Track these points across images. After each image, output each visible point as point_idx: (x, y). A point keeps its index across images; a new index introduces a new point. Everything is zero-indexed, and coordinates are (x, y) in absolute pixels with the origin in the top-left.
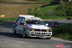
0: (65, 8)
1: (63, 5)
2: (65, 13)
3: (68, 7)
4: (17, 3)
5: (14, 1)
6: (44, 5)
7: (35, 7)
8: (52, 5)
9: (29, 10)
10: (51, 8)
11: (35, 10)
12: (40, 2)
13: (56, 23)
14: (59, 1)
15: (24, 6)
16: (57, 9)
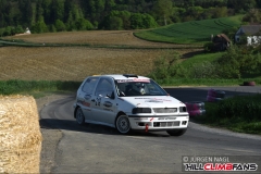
0: (238, 59)
1: (234, 53)
2: (237, 71)
3: (246, 57)
4: (131, 48)
5: (122, 43)
6: (190, 51)
7: (171, 56)
8: (210, 52)
9: (157, 63)
10: (205, 59)
11: (171, 62)
13: (215, 94)
15: (146, 54)
16: (220, 61)
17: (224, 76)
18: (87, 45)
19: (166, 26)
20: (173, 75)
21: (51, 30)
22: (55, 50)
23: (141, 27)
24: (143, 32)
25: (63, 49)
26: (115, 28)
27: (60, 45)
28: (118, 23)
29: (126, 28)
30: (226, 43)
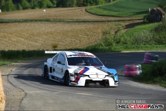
4: (83, 22)
5: (78, 18)
6: (132, 22)
7: (116, 27)
8: (148, 23)
9: (105, 33)
10: (144, 29)
11: (116, 32)
12: (126, 18)
13: (151, 57)
14: (161, 15)
15: (96, 26)
16: (156, 30)
17: (159, 42)
18: (48, 20)
19: (112, 3)
20: (118, 43)
21: (18, 9)
22: (22, 25)
23: (91, 4)
24: (93, 8)
25: (28, 24)
26: (70, 6)
27: (26, 21)
28: (72, 2)
29: (79, 5)
30: (161, 14)
